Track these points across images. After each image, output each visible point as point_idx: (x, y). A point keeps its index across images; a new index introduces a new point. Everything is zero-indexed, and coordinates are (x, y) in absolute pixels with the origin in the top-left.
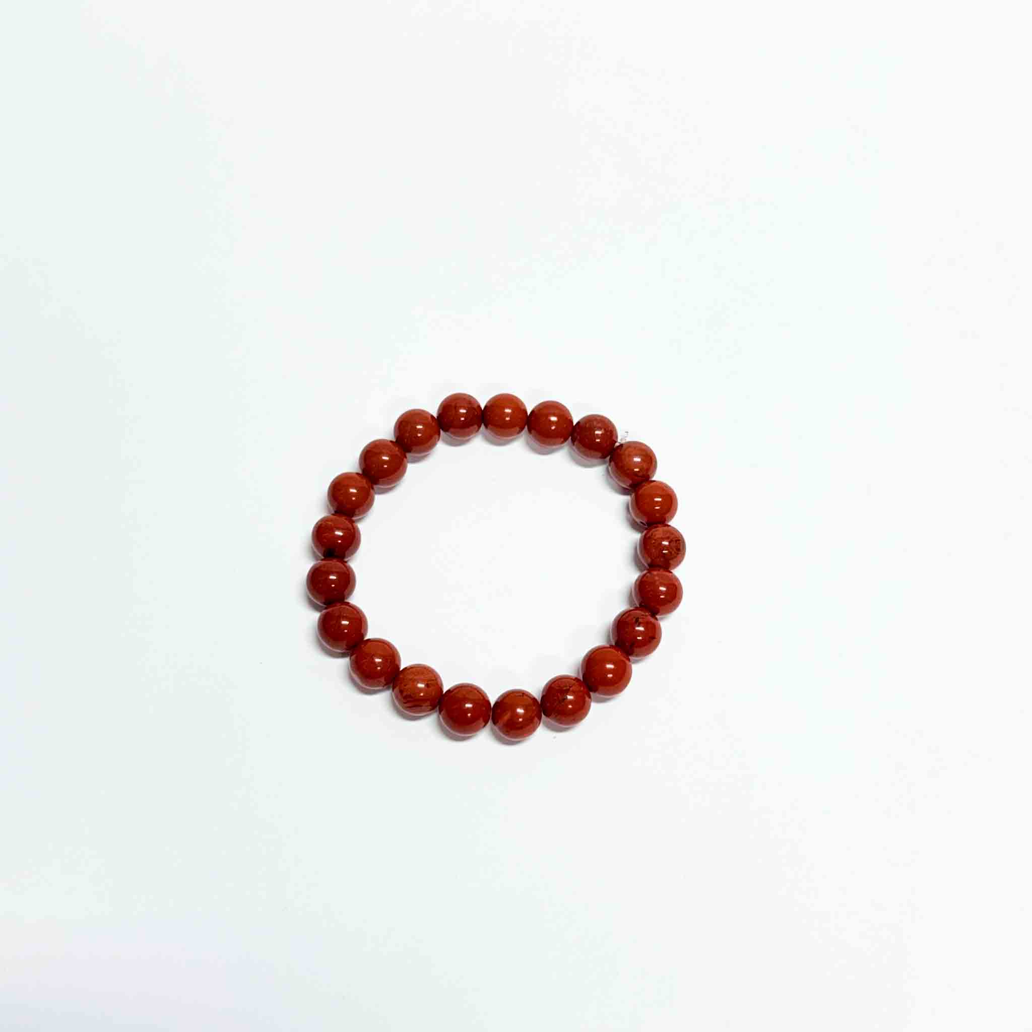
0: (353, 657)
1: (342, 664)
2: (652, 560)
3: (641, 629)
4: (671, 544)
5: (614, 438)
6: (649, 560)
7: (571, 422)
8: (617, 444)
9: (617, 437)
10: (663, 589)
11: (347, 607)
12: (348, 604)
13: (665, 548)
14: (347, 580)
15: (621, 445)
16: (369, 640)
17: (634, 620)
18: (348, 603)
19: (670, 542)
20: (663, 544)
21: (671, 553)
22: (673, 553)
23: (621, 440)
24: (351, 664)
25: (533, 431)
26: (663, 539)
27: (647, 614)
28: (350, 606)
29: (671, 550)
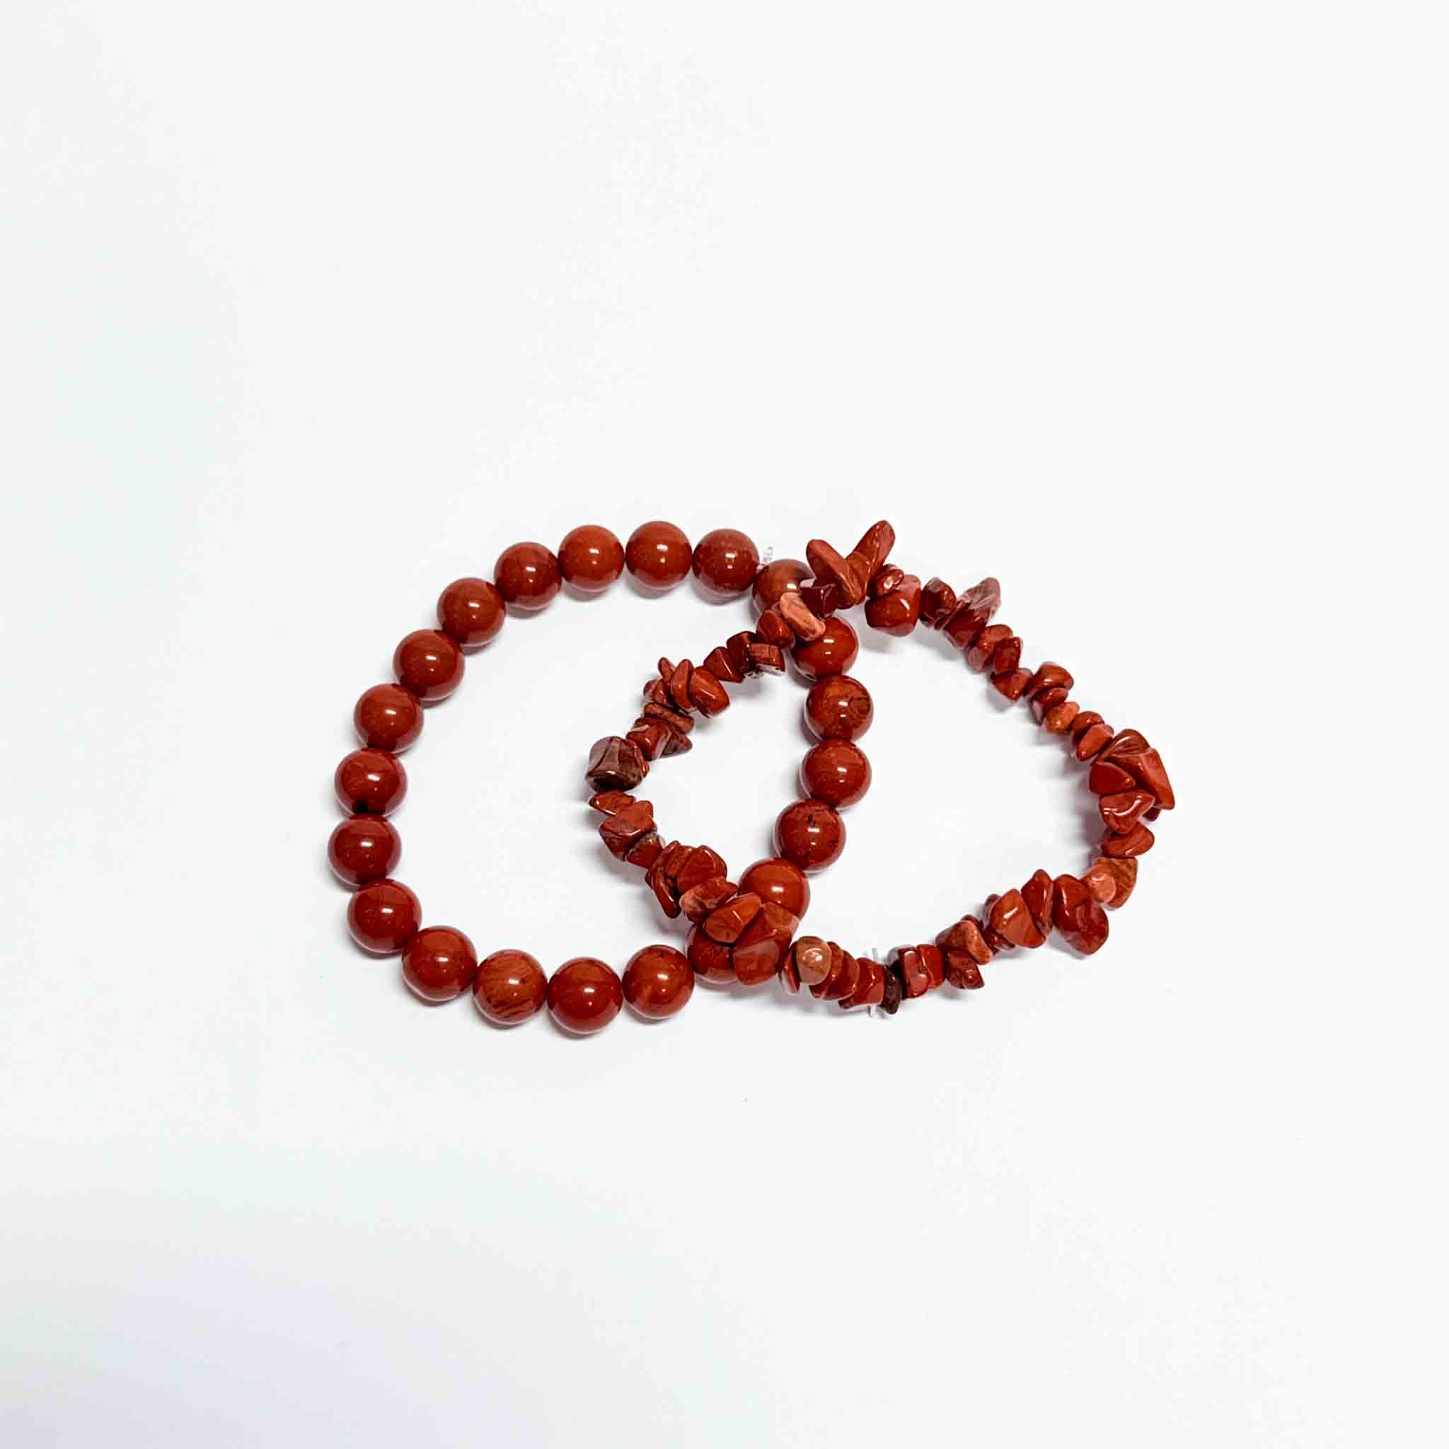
0: (406, 958)
1: (391, 968)
2: (826, 730)
3: (816, 830)
4: (852, 703)
5: (754, 559)
6: (822, 730)
7: (688, 546)
8: (760, 567)
9: (758, 558)
10: (842, 770)
11: (389, 887)
12: (390, 882)
13: (843, 710)
14: (388, 847)
15: (766, 568)
16: (426, 931)
17: (807, 819)
18: (392, 881)
19: (849, 703)
20: (841, 706)
21: (851, 716)
22: (855, 716)
23: (765, 559)
24: (404, 967)
25: (637, 571)
26: (841, 698)
27: (823, 807)
28: (395, 886)
29: (851, 713)
